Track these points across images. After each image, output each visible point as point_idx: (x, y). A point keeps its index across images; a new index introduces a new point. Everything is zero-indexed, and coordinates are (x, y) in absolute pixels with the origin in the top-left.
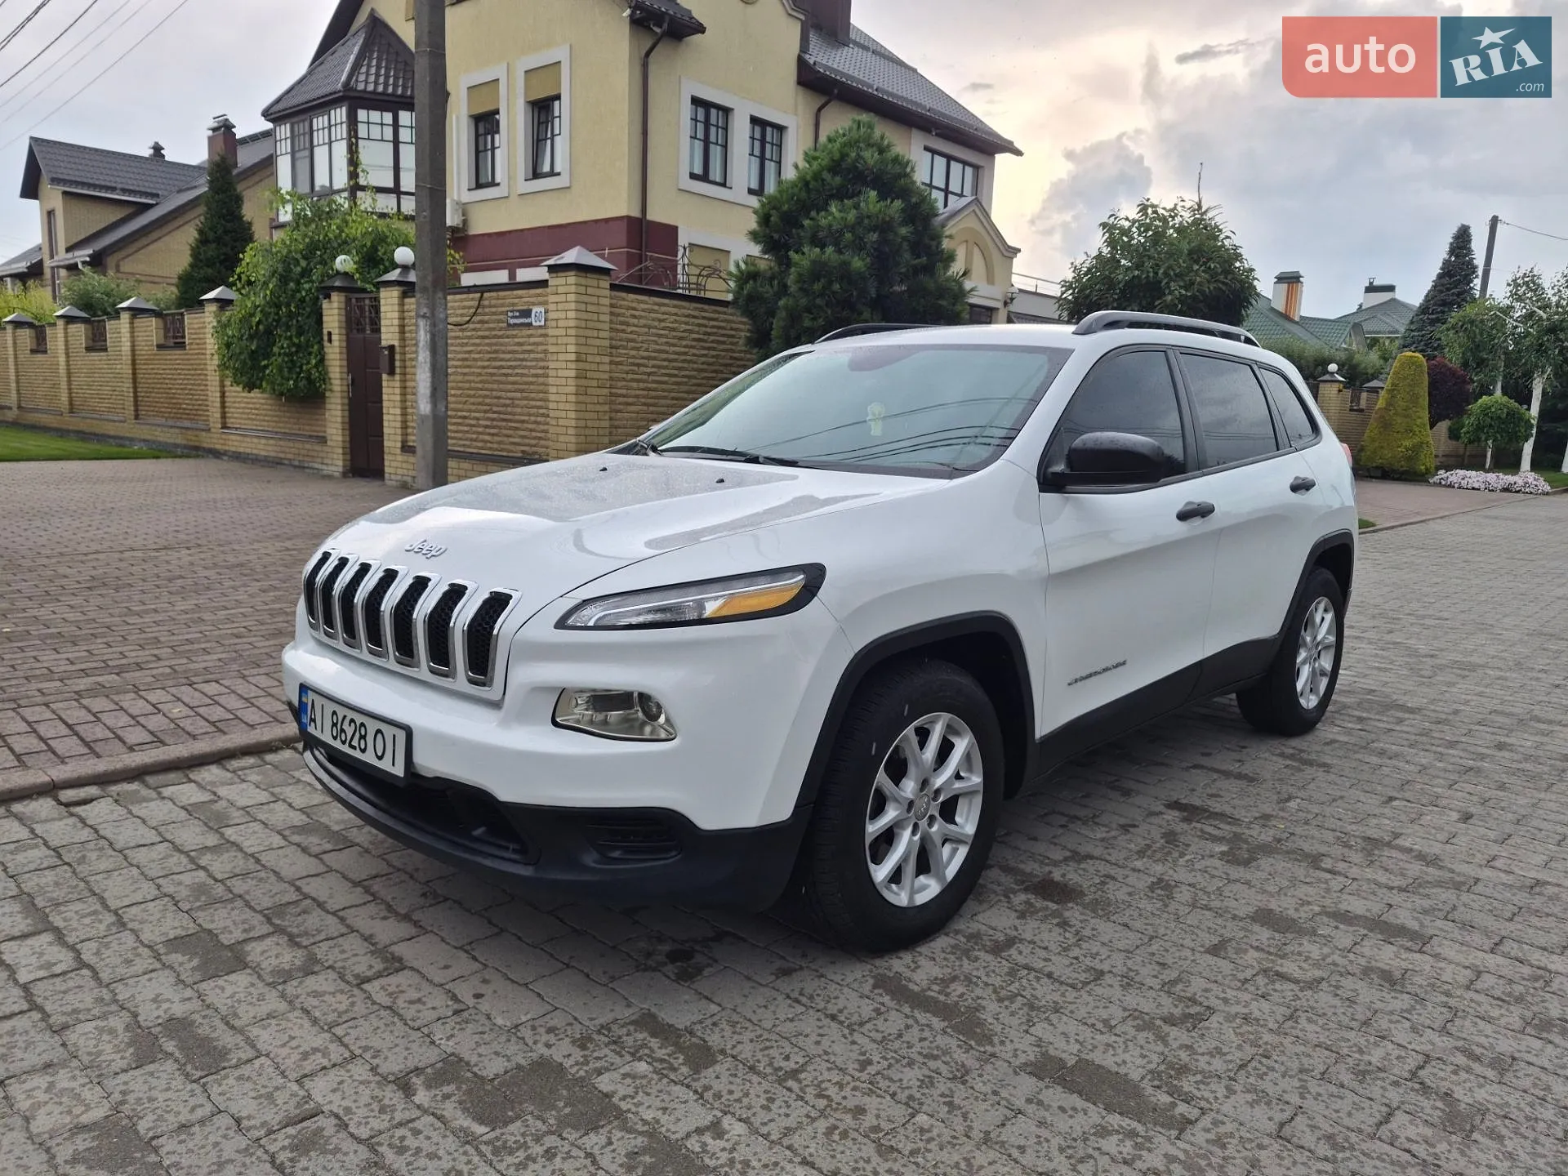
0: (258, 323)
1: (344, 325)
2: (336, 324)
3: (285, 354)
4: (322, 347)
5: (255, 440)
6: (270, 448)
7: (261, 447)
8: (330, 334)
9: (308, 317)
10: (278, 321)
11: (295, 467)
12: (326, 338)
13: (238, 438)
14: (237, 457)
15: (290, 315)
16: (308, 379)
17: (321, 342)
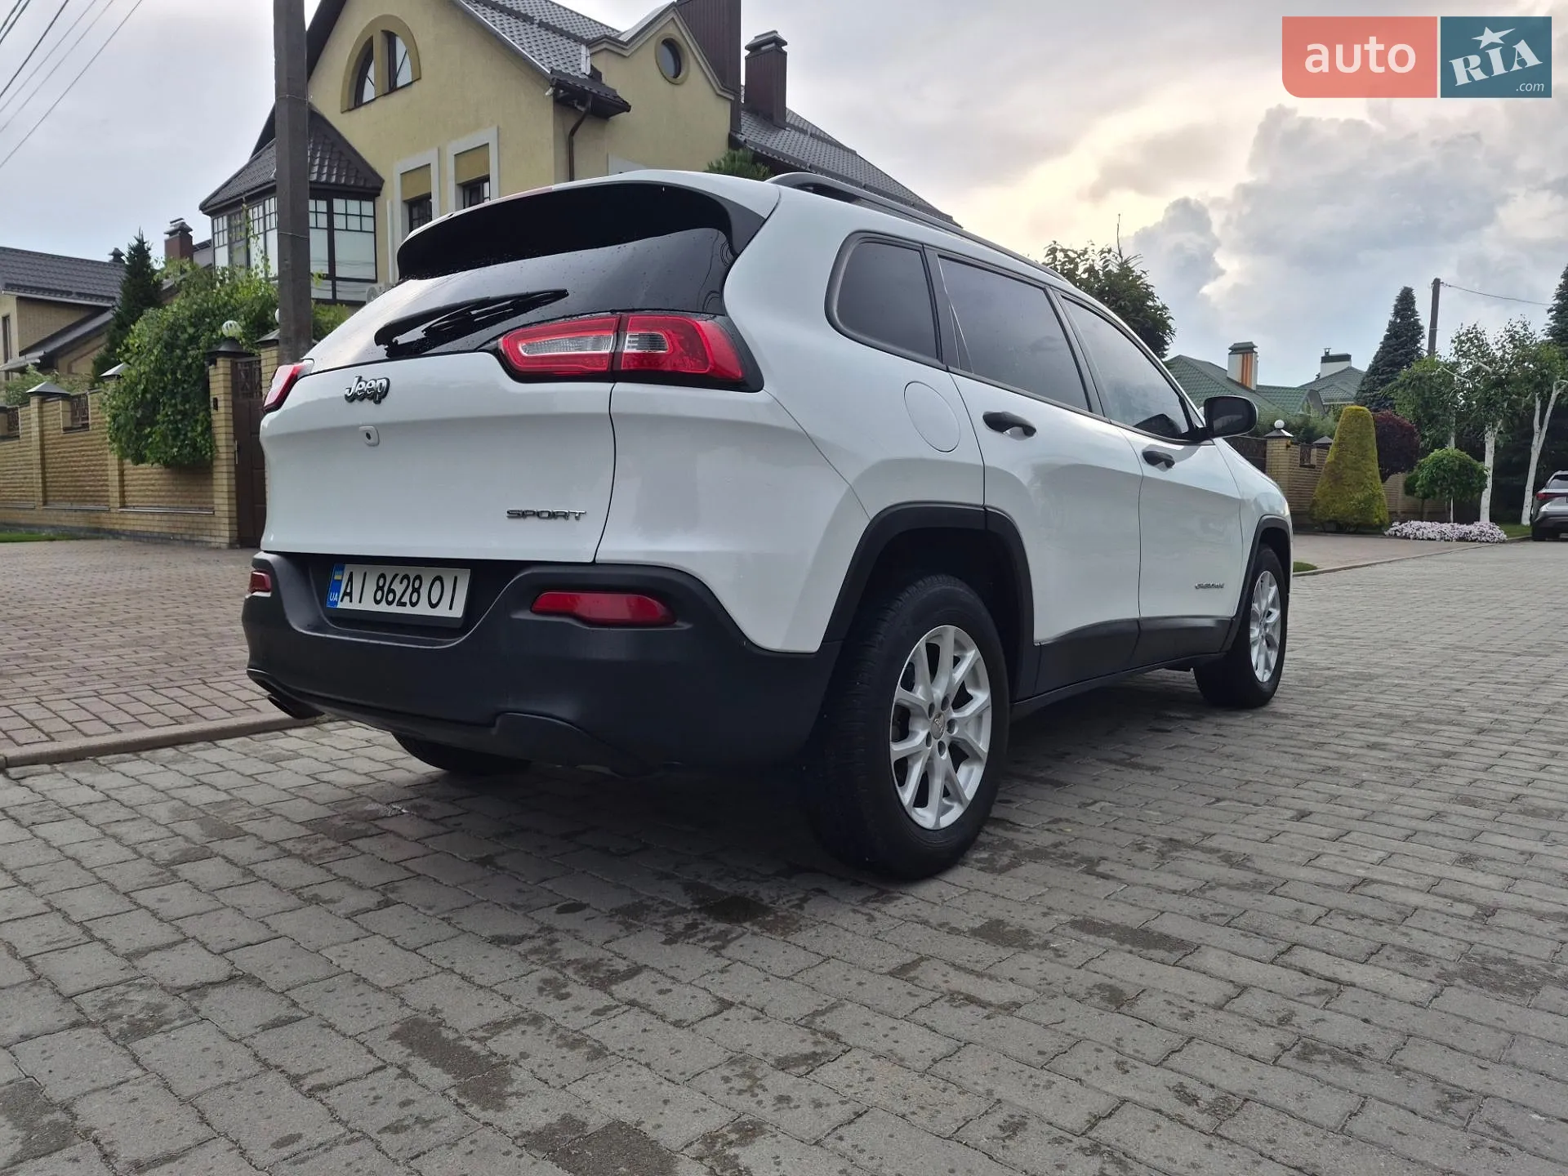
0: (145, 391)
1: (230, 390)
2: (222, 391)
3: (170, 422)
4: (210, 415)
5: (150, 517)
6: (163, 524)
7: (156, 523)
8: (216, 400)
9: (195, 384)
10: (164, 388)
11: (186, 541)
12: (212, 405)
13: (136, 516)
14: (136, 537)
15: (176, 383)
16: (194, 446)
17: (207, 409)
